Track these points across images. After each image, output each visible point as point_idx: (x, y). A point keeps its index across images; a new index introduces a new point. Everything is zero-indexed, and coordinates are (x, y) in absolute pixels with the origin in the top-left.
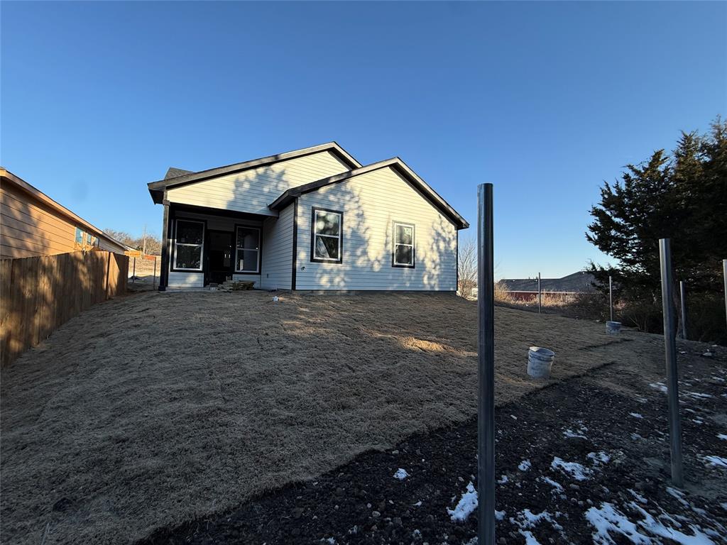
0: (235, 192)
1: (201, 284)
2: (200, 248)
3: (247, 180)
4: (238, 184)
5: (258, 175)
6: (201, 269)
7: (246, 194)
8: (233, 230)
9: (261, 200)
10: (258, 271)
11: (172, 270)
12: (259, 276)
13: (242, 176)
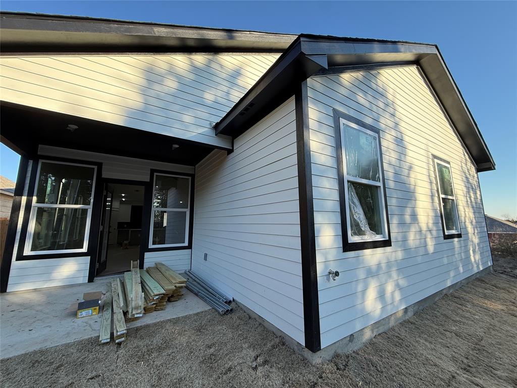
0: (144, 91)
1: (84, 277)
2: (85, 212)
3: (172, 72)
4: (152, 77)
5: (195, 69)
6: (85, 249)
7: (171, 99)
8: (148, 180)
9: (199, 114)
10: (186, 244)
11: (21, 257)
12: (188, 251)
13: (162, 61)
